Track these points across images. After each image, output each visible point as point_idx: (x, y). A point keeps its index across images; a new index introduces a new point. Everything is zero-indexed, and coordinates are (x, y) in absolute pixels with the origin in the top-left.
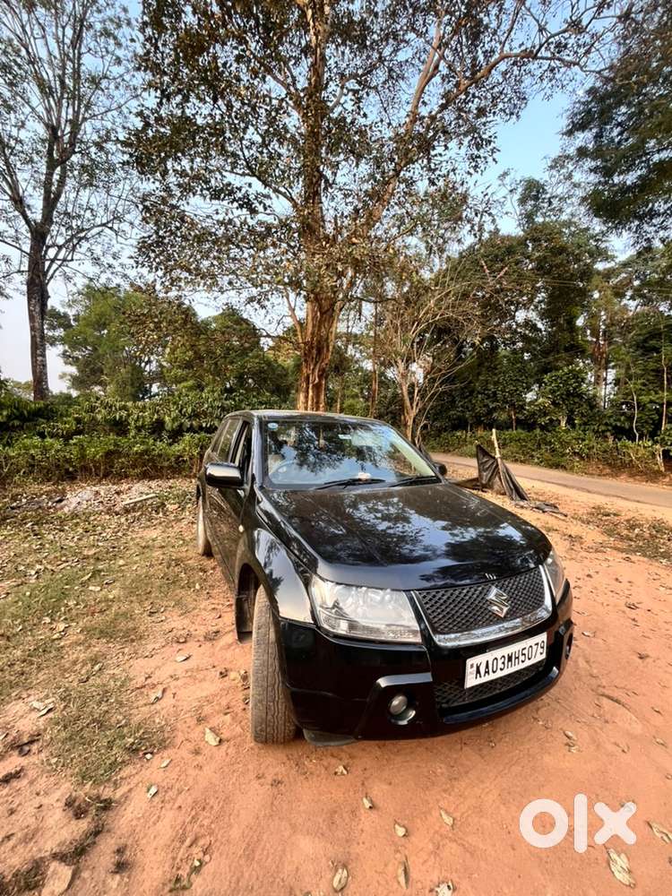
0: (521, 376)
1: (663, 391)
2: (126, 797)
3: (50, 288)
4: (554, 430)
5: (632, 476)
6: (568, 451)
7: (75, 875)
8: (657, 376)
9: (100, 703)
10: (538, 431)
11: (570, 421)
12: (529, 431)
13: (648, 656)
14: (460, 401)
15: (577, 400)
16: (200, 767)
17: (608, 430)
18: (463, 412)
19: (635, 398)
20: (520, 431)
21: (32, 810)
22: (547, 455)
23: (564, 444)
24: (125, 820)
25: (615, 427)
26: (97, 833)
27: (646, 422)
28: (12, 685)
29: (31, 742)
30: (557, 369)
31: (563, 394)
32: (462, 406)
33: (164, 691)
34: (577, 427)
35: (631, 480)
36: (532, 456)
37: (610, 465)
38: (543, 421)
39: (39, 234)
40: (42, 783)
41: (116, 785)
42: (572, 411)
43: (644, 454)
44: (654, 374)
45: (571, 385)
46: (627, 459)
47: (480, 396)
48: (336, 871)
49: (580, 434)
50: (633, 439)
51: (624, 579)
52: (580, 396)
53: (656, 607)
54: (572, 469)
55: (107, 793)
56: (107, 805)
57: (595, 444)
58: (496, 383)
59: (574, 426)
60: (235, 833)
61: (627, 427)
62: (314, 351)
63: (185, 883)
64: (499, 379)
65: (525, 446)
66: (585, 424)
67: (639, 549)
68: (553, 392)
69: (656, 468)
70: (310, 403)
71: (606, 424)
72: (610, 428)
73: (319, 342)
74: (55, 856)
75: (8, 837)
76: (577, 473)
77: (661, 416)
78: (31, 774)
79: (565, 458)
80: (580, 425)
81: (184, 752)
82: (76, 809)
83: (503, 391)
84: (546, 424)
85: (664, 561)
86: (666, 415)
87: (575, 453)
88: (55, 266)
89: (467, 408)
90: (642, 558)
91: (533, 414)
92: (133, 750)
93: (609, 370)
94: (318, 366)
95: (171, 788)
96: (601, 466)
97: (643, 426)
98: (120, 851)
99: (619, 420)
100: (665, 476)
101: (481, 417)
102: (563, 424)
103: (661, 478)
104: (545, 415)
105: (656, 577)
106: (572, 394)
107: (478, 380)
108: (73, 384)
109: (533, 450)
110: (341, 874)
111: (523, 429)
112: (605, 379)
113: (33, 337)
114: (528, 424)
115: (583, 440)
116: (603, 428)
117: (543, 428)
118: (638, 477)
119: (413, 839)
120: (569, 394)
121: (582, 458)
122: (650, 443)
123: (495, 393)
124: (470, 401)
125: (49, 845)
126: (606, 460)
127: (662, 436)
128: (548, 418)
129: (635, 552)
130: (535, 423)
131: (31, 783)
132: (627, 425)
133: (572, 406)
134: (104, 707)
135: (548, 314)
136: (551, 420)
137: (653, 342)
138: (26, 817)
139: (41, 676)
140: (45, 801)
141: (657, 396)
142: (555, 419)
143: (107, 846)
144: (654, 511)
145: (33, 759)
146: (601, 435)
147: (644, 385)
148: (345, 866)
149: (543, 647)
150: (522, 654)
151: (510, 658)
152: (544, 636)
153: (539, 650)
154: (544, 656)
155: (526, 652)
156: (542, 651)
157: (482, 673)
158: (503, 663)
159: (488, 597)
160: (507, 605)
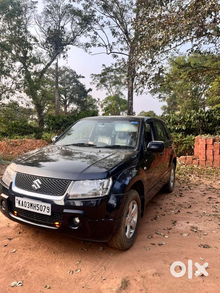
149: (49, 210)
150: (37, 207)
151: (31, 205)
152: (49, 205)
153: (46, 210)
154: (49, 214)
155: (39, 206)
156: (48, 211)
157: (21, 205)
158: (29, 205)
159: (34, 182)
160: (39, 187)
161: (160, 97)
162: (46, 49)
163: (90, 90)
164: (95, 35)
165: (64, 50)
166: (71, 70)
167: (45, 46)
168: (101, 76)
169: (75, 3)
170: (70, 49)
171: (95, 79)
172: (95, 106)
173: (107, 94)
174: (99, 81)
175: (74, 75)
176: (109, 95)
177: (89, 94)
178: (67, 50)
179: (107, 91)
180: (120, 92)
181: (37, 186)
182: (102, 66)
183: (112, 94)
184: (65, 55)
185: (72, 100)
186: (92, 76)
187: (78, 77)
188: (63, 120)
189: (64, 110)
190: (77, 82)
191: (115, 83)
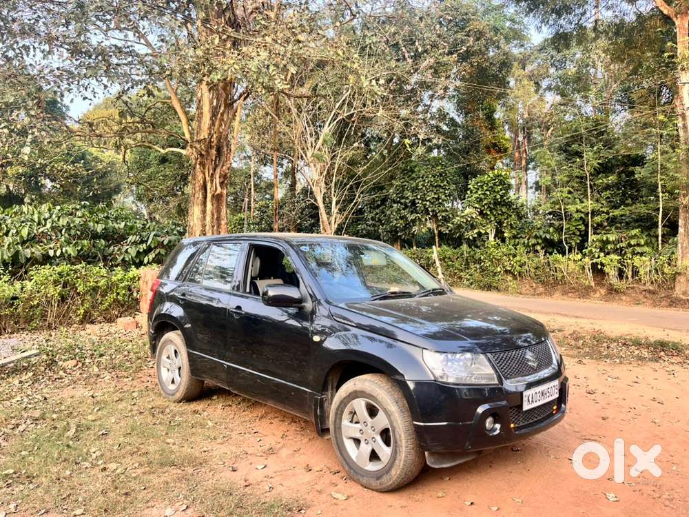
0: (442, 182)
1: (587, 198)
4: (483, 245)
5: (565, 293)
6: (499, 269)
8: (581, 183)
10: (465, 247)
11: (499, 234)
12: (455, 248)
13: (608, 418)
15: (504, 210)
17: (538, 244)
18: (374, 225)
19: (562, 207)
20: (445, 247)
22: (477, 275)
23: (495, 261)
25: (545, 240)
27: (574, 234)
30: (482, 173)
31: (490, 203)
32: (373, 219)
34: (507, 241)
35: (565, 297)
36: (460, 278)
37: (543, 283)
38: (471, 234)
42: (500, 223)
43: (575, 269)
44: (578, 180)
45: (498, 192)
46: (559, 275)
47: (395, 205)
49: (511, 250)
50: (564, 254)
51: (581, 376)
52: (509, 205)
53: (608, 391)
54: (506, 290)
57: (527, 260)
58: (414, 190)
59: (503, 240)
61: (556, 239)
62: (214, 152)
64: (417, 185)
65: (453, 266)
66: (515, 237)
67: (587, 354)
68: (480, 200)
69: (587, 283)
71: (536, 237)
72: (540, 241)
73: (219, 139)
76: (512, 294)
77: (587, 226)
79: (496, 278)
80: (510, 238)
83: (423, 199)
84: (474, 238)
85: (608, 361)
86: (592, 225)
87: (506, 271)
89: (380, 220)
90: (590, 361)
91: (460, 226)
93: (530, 171)
94: (218, 170)
96: (534, 285)
97: (571, 238)
99: (548, 232)
100: (595, 291)
101: (398, 232)
102: (491, 237)
103: (592, 293)
104: (473, 227)
105: (604, 372)
106: (499, 204)
107: (392, 185)
109: (462, 271)
111: (449, 245)
112: (526, 182)
114: (453, 239)
115: (515, 256)
116: (533, 241)
117: (472, 243)
118: (570, 295)
120: (496, 203)
121: (514, 277)
122: (579, 256)
123: (413, 203)
124: (383, 212)
126: (538, 277)
127: (589, 249)
128: (476, 231)
129: (584, 357)
130: (460, 237)
132: (556, 238)
133: (500, 217)
135: (464, 105)
136: (479, 234)
137: (575, 146)
141: (584, 205)
142: (483, 232)
144: (592, 324)
146: (531, 249)
147: (570, 192)
150: (548, 392)
151: (543, 393)
152: (557, 382)
154: (558, 395)
155: (550, 390)
156: (557, 391)
157: (531, 402)
158: (540, 396)
159: (526, 356)
160: (536, 362)
181: (534, 362)
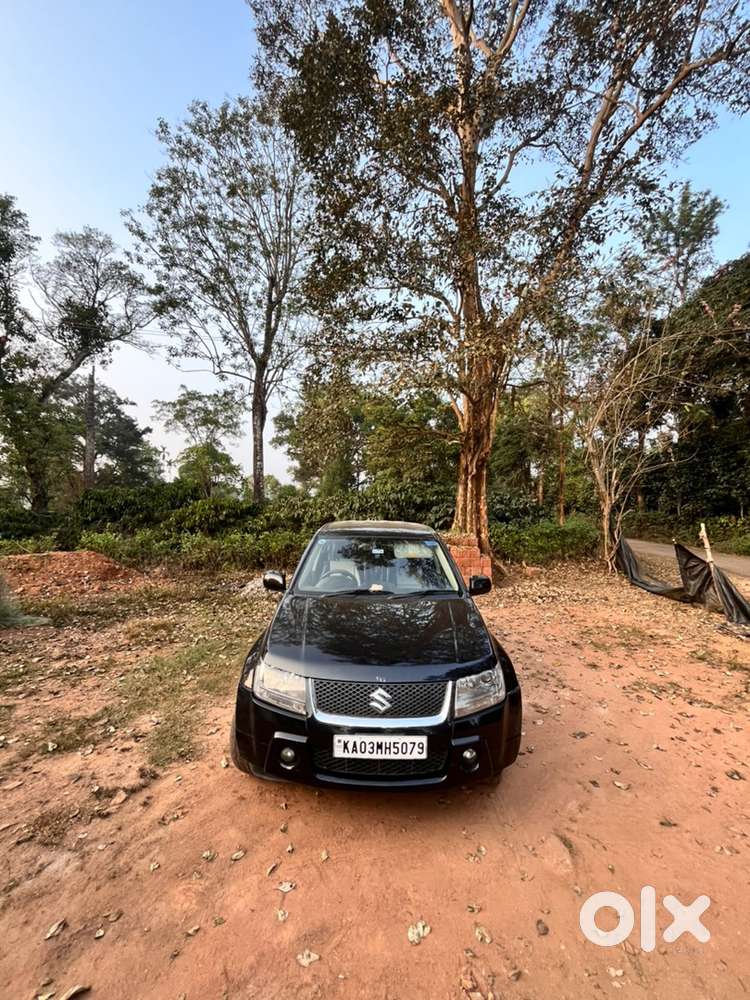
2: (166, 777)
3: (268, 405)
7: (126, 800)
9: (181, 727)
14: (723, 475)
16: (208, 776)
21: (126, 767)
24: (159, 786)
26: (144, 787)
28: (150, 705)
29: (141, 736)
33: (218, 730)
39: (262, 365)
40: (136, 757)
41: (165, 770)
48: (240, 850)
55: (159, 771)
56: (155, 777)
60: (203, 812)
63: (166, 822)
70: (469, 495)
74: (124, 789)
75: (112, 775)
78: (135, 751)
81: (206, 766)
82: (142, 773)
88: (272, 386)
92: (182, 756)
94: (477, 456)
95: (187, 780)
98: (148, 798)
108: (296, 477)
110: (241, 854)
113: (255, 446)
119: (293, 856)
125: (125, 784)
131: (132, 755)
134: (182, 729)
138: (122, 769)
139: (164, 704)
140: (133, 766)
143: (146, 793)
145: (138, 744)
148: (245, 852)
149: (422, 748)
150: (394, 747)
151: (380, 746)
152: (424, 739)
153: (416, 749)
154: (424, 756)
155: (399, 746)
156: (421, 751)
157: (350, 750)
158: (372, 748)
159: (371, 695)
160: (388, 705)
161: (289, 452)
162: (60, 341)
163: (148, 430)
164: (190, 336)
165: (106, 350)
166: (103, 387)
167: (55, 333)
168: (174, 405)
169: (142, 266)
170: (118, 348)
171: (161, 410)
172: (156, 461)
173: (187, 441)
174: (171, 416)
175: (113, 398)
176: (193, 443)
177: (145, 437)
178: (110, 350)
179: (188, 435)
180: (215, 440)
181: (383, 705)
182: (179, 387)
183: (198, 442)
184: (107, 358)
185: (104, 448)
186: (156, 404)
187: (120, 402)
188: (126, 502)
189: (80, 468)
190: (119, 412)
191: (205, 422)
